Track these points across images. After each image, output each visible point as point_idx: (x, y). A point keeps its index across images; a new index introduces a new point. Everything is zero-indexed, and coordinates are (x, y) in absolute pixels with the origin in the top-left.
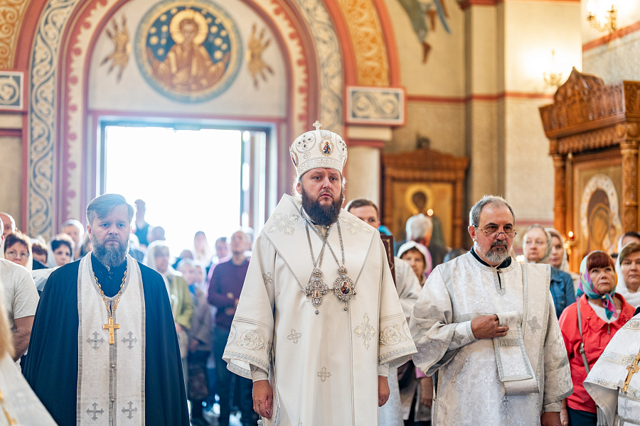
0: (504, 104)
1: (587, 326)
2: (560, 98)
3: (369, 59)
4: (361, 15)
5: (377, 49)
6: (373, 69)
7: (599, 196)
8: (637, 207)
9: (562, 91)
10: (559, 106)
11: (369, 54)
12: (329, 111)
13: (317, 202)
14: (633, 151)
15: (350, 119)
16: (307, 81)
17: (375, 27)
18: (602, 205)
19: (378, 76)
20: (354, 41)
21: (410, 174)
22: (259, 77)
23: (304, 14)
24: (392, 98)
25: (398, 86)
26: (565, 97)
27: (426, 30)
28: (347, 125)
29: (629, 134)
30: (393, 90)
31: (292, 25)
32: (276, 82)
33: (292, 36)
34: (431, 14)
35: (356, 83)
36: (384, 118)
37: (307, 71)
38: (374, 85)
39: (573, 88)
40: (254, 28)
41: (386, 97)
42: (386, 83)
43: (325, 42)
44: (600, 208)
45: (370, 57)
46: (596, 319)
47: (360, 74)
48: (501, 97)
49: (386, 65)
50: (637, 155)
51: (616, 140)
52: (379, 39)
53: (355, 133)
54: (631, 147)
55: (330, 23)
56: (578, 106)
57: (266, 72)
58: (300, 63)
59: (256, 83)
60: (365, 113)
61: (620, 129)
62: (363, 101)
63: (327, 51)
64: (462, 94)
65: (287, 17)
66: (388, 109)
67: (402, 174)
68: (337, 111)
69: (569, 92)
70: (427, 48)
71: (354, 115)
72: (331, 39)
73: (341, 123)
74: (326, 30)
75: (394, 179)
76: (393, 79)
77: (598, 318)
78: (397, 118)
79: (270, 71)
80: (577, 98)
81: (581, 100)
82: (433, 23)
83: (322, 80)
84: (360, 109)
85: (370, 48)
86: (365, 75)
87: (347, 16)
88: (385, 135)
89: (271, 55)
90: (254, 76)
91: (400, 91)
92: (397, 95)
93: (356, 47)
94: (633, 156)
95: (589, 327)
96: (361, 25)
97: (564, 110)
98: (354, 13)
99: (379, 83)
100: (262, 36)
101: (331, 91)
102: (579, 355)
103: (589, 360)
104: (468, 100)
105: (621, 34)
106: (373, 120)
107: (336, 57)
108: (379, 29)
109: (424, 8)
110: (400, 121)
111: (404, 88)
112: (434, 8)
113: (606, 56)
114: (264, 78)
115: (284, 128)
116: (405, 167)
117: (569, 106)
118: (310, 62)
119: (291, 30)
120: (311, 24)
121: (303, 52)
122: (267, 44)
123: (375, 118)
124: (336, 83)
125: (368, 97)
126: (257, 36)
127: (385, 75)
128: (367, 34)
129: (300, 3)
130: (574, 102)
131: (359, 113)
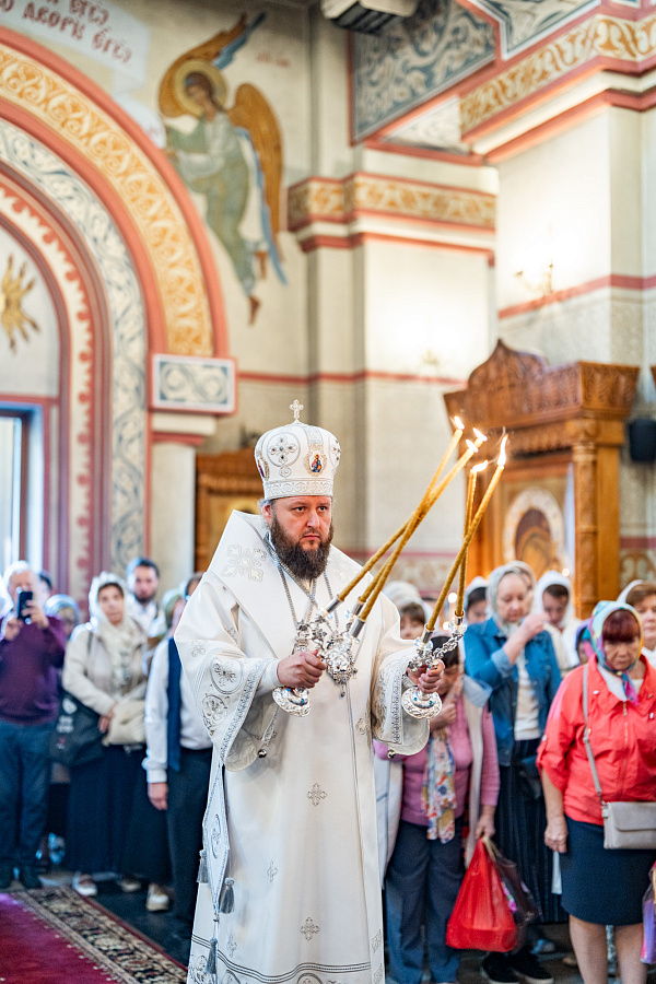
0: (364, 387)
1: (594, 705)
2: (476, 382)
3: (184, 316)
4: (172, 251)
5: (197, 302)
6: (189, 330)
7: (534, 519)
8: (595, 533)
9: (481, 372)
10: (475, 392)
11: (184, 309)
12: (125, 390)
13: (298, 546)
14: (590, 457)
15: (157, 402)
16: (92, 343)
17: (192, 270)
18: (536, 530)
19: (197, 340)
20: (163, 290)
21: (234, 484)
22: (17, 335)
23: (89, 244)
24: (217, 373)
25: (226, 357)
26: (485, 381)
27: (253, 278)
28: (151, 410)
29: (586, 433)
30: (219, 362)
31: (69, 259)
32: (44, 344)
33: (70, 277)
34: (261, 256)
35: (165, 350)
36: (207, 401)
37: (92, 329)
38: (190, 353)
39: (499, 369)
40: (11, 260)
41: (208, 373)
42: (209, 352)
43: (120, 288)
44: (533, 536)
45: (185, 312)
46: (606, 694)
47: (171, 338)
48: (360, 377)
49: (208, 326)
50: (594, 463)
51: (565, 442)
52: (199, 288)
53: (162, 423)
54: (587, 451)
55: (127, 260)
56: (506, 393)
57: (28, 328)
58: (81, 316)
59: (13, 344)
60: (179, 394)
61: (573, 427)
62: (176, 377)
63: (123, 300)
64: (302, 371)
65: (62, 247)
66: (212, 389)
67: (223, 484)
68: (137, 389)
69: (493, 374)
70: (255, 305)
71: (163, 397)
72: (129, 283)
73: (142, 408)
74: (121, 271)
75: (212, 491)
76: (218, 347)
77: (610, 694)
78: (225, 402)
79: (35, 326)
80: (505, 383)
81: (512, 386)
82: (263, 268)
83: (115, 344)
84: (172, 388)
85: (185, 301)
86: (178, 339)
87: (152, 252)
88: (206, 427)
89: (37, 303)
90: (10, 333)
91: (229, 364)
92: (224, 370)
93: (165, 298)
94: (590, 464)
95: (597, 706)
96: (173, 265)
97: (483, 398)
98: (161, 248)
99: (198, 352)
100: (22, 274)
101: (128, 360)
102: (583, 744)
103: (596, 753)
104: (313, 380)
105: (560, 297)
106: (190, 405)
107: (137, 311)
108: (198, 274)
109: (250, 247)
110: (228, 408)
111: (235, 360)
112: (264, 247)
113: (538, 326)
114: (25, 336)
115: (54, 412)
116: (226, 474)
117: (491, 394)
118: (97, 315)
119: (68, 267)
120: (101, 261)
121: (86, 300)
122: (30, 286)
123: (193, 403)
124: (137, 349)
125: (184, 370)
126: (15, 273)
127: (206, 340)
128: (181, 280)
129: (84, 229)
130: (500, 388)
131: (171, 395)
